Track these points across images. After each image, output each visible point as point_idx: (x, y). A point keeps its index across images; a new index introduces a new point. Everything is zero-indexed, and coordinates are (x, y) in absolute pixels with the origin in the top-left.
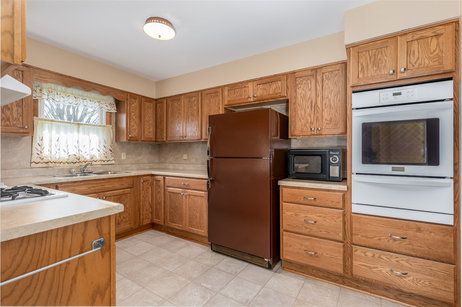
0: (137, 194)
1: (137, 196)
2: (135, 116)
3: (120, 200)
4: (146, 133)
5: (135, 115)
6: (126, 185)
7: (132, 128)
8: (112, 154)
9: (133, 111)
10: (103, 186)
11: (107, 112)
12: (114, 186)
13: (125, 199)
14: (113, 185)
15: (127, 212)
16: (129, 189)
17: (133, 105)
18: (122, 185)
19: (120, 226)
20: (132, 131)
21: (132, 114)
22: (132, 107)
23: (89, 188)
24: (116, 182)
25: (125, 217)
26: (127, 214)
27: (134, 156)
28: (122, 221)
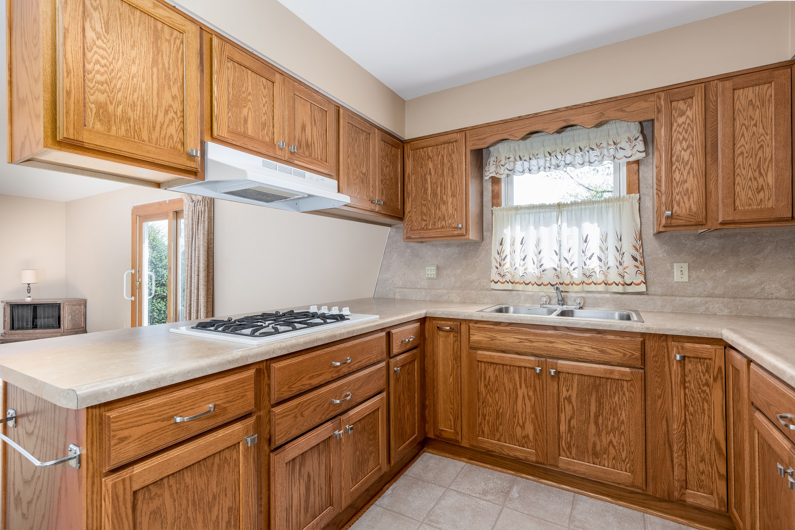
0: (659, 391)
1: (659, 397)
2: (689, 151)
3: (597, 392)
4: (743, 194)
5: (688, 148)
6: (617, 356)
7: (677, 190)
8: (638, 267)
9: (681, 138)
10: (551, 342)
11: (628, 163)
12: (578, 350)
13: (615, 394)
14: (577, 347)
15: (623, 433)
16: (628, 370)
17: (681, 120)
18: (602, 351)
19: (598, 461)
20: (678, 198)
21: (678, 147)
22: (678, 125)
23: (520, 342)
24: (584, 342)
25: (615, 443)
26: (623, 440)
27: (721, 273)
28: (606, 451)
